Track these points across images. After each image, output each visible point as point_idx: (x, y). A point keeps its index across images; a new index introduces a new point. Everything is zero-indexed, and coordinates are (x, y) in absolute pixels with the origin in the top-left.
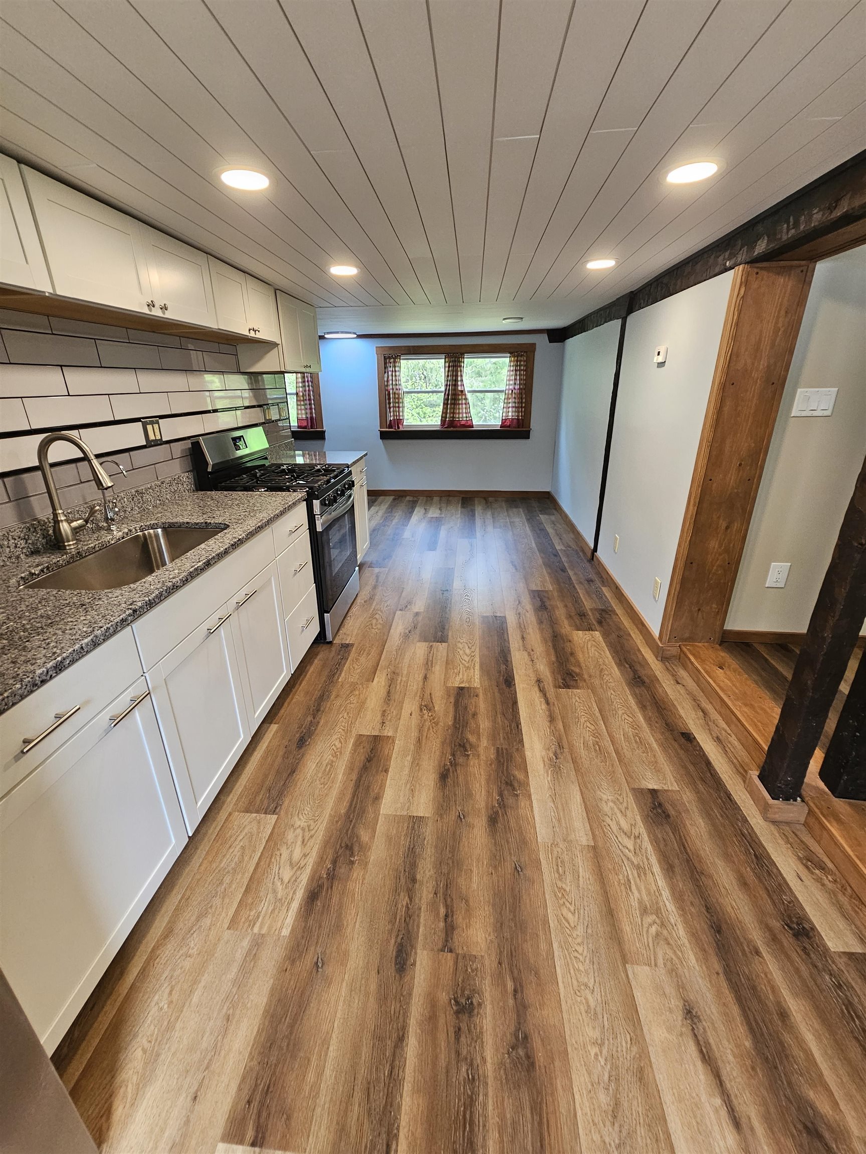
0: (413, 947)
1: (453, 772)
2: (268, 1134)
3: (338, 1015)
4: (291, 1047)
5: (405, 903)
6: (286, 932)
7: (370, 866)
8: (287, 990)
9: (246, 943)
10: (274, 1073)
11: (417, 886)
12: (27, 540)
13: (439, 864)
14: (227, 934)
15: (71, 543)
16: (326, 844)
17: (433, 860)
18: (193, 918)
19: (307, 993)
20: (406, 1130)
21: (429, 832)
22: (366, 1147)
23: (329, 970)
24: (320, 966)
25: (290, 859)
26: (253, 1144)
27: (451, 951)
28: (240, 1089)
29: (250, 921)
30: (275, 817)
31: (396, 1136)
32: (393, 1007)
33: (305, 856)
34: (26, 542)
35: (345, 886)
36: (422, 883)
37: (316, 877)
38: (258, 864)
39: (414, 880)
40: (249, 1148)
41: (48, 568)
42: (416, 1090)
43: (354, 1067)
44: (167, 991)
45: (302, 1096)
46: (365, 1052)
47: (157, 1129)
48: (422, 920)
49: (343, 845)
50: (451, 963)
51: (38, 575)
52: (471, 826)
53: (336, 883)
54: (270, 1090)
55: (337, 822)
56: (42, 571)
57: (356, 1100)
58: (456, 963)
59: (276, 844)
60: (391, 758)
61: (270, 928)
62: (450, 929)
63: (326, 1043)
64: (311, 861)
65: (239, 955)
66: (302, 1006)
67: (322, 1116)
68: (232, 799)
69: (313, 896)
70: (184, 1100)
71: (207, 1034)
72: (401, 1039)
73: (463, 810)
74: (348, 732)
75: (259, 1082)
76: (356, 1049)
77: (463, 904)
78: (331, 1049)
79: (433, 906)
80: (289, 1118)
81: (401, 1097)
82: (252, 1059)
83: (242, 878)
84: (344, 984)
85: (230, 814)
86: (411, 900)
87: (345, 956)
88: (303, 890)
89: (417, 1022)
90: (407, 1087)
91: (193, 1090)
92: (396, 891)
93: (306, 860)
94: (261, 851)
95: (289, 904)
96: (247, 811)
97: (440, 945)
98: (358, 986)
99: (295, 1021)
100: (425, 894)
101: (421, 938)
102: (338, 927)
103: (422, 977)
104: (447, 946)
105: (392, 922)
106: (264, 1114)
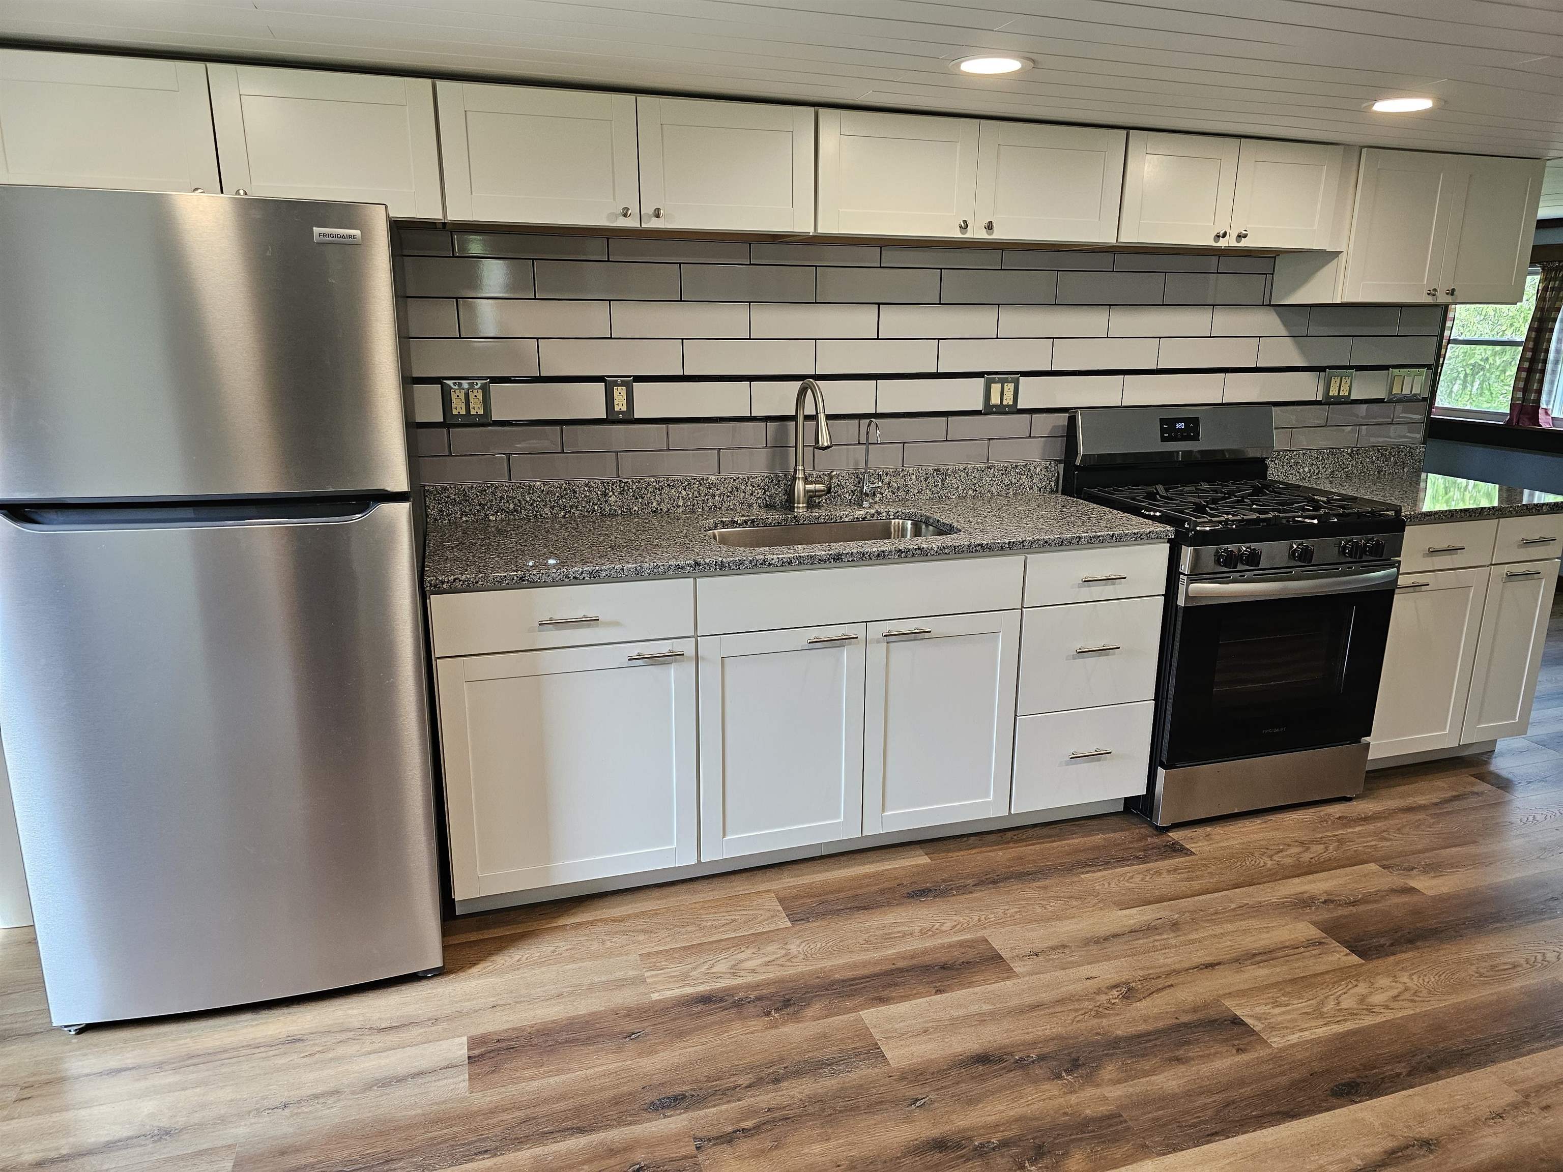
0: (687, 1109)
1: (1004, 1068)
2: (478, 1063)
3: (588, 1071)
4: (548, 1049)
5: (740, 1082)
6: (655, 996)
7: (773, 1032)
8: (598, 1023)
9: (631, 973)
10: (524, 1047)
11: (771, 1087)
12: (765, 491)
13: (817, 1100)
14: (634, 957)
15: (801, 505)
16: (781, 981)
17: (820, 1091)
18: (639, 927)
19: (601, 1039)
20: (501, 1161)
21: (862, 1073)
22: (482, 1135)
23: (630, 1046)
24: (632, 1037)
25: (742, 961)
26: (469, 1058)
27: (698, 1148)
28: (506, 1031)
29: (655, 966)
30: (789, 924)
31: (495, 1155)
32: (611, 1113)
33: (753, 971)
34: (764, 493)
35: (733, 1020)
36: (775, 1091)
37: (730, 992)
38: (722, 940)
39: (776, 1081)
40: (467, 1056)
41: (753, 521)
42: (537, 1159)
43: (546, 1101)
44: (570, 947)
45: (511, 1074)
46: (562, 1106)
47: (468, 997)
48: (724, 1107)
49: (787, 997)
50: (683, 1152)
51: (740, 525)
52: (908, 1120)
53: (733, 1011)
54: (511, 1050)
55: (818, 977)
56: (746, 522)
57: (518, 1114)
58: (685, 1158)
59: (753, 942)
60: (969, 987)
61: (656, 983)
62: (728, 1139)
63: (560, 1072)
64: (750, 979)
65: (619, 974)
66: (590, 1040)
67: (499, 1093)
68: (789, 881)
69: (706, 999)
70: (491, 1000)
71: (543, 989)
72: (582, 1130)
73: (932, 1102)
74: (980, 924)
75: (515, 1040)
76: (563, 1097)
77: (768, 1144)
78: (556, 1078)
79: (751, 1112)
80: (493, 1072)
81: (528, 1149)
82: (530, 1027)
83: (699, 937)
84: (620, 1064)
85: (769, 891)
86: (746, 1087)
87: (652, 1052)
88: (708, 988)
89: (603, 1139)
90: (538, 1150)
91: (499, 1002)
92: (750, 1068)
93: (748, 974)
94: (737, 935)
95: (688, 985)
96: (781, 901)
97: (700, 1135)
98: (623, 1075)
99: (574, 1040)
100: (765, 1098)
101: (701, 1113)
102: (681, 1034)
103: (654, 1129)
104: (702, 1143)
105: (709, 1079)
106: (492, 1055)
